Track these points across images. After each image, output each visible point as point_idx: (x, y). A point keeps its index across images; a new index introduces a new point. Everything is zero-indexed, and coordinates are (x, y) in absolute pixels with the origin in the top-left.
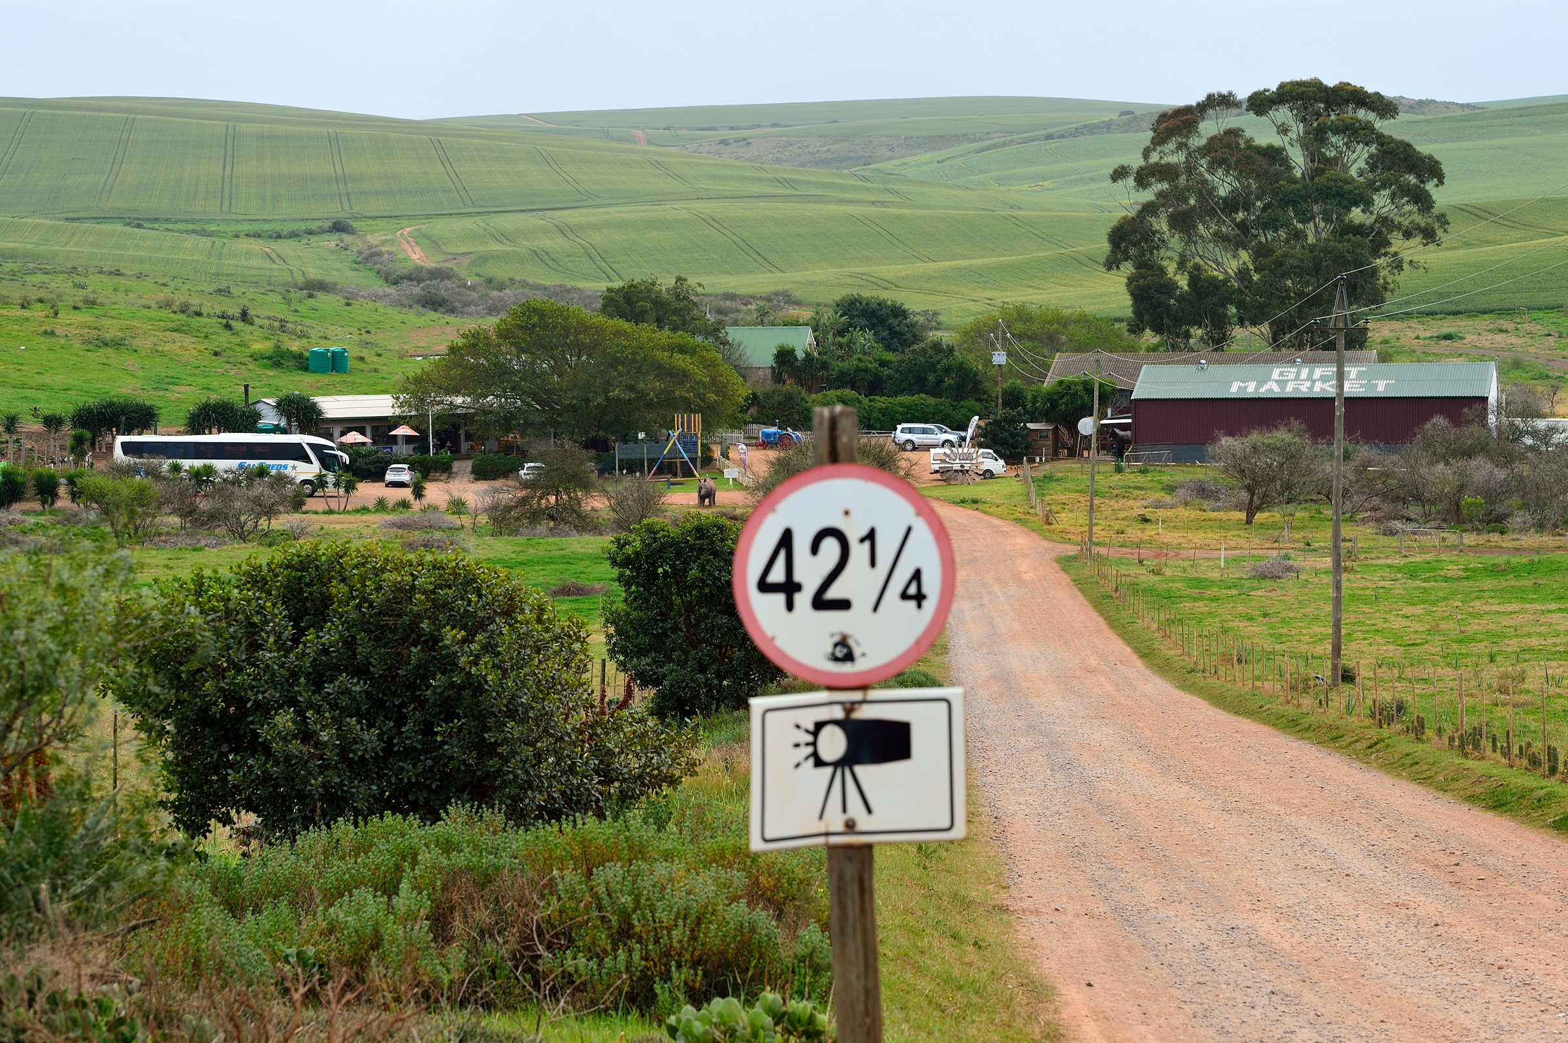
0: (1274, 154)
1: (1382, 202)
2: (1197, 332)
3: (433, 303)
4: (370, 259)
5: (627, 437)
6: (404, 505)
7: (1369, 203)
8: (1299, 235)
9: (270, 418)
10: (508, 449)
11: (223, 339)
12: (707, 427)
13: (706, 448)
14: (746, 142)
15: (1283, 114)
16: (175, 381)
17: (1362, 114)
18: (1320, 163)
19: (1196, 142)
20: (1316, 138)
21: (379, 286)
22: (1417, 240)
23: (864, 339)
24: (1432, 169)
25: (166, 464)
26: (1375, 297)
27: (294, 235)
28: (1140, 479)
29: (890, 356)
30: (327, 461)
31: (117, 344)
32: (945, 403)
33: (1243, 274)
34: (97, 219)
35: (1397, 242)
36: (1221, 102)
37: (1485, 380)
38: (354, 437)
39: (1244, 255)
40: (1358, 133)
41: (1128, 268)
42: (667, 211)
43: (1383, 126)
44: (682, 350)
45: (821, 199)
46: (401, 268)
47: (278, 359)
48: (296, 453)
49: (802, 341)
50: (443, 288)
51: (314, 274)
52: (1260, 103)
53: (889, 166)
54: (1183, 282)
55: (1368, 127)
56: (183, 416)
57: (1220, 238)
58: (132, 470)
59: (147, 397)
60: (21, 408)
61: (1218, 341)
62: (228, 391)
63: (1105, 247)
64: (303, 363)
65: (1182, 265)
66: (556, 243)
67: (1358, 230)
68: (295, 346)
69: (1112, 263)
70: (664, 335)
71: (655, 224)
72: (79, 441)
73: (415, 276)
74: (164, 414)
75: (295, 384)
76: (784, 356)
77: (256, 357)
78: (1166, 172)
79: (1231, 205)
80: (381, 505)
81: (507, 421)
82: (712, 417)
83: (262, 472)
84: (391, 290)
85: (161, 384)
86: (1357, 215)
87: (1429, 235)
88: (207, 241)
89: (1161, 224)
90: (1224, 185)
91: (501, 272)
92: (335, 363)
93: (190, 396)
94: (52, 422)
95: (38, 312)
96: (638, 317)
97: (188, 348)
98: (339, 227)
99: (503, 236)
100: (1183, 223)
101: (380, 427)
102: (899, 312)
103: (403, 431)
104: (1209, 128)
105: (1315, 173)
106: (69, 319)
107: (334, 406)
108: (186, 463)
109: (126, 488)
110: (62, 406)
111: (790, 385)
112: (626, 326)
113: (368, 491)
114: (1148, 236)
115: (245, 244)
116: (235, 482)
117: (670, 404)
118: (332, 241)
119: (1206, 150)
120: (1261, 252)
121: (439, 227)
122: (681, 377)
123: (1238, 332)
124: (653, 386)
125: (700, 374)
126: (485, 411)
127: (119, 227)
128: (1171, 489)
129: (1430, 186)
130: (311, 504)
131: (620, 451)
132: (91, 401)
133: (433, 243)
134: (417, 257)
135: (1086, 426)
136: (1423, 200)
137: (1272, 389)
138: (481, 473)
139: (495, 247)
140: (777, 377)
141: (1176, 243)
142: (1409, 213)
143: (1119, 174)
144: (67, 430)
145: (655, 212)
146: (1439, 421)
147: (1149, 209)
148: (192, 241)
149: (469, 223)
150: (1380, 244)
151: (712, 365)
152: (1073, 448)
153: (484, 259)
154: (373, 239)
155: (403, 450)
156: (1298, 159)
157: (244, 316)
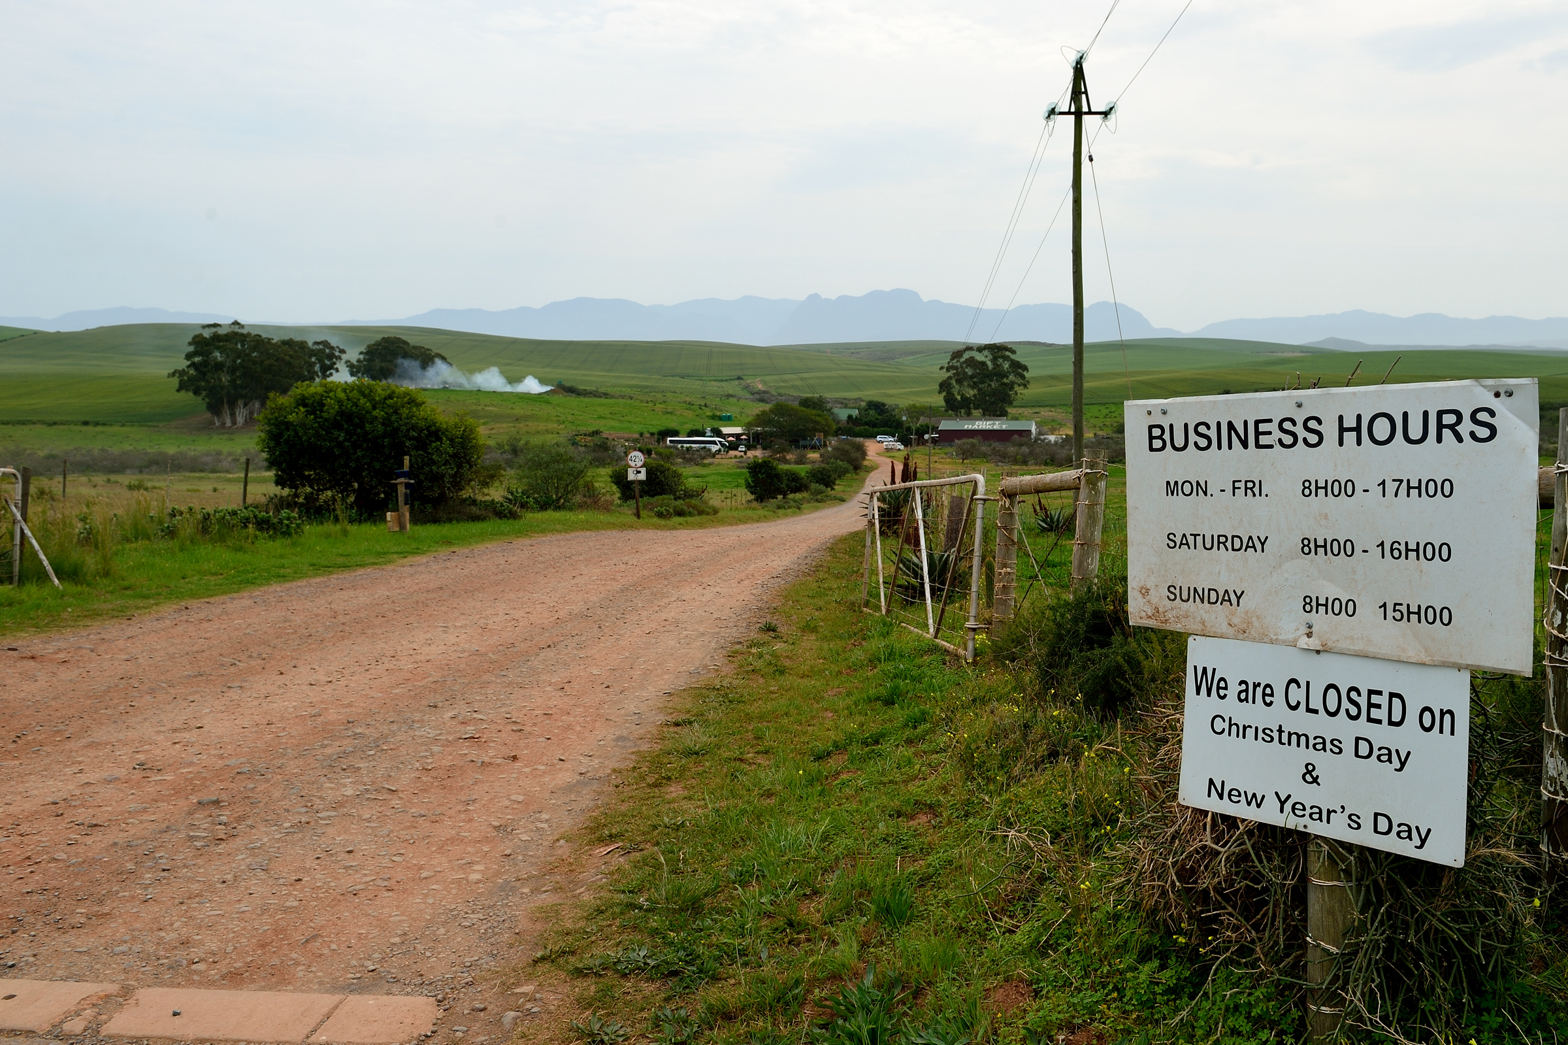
0: (983, 364)
1: (1012, 377)
2: (963, 411)
3: (762, 400)
4: (747, 387)
5: (805, 439)
6: (742, 457)
7: (1008, 377)
8: (990, 385)
9: (709, 434)
10: (772, 441)
11: (699, 412)
12: (825, 437)
13: (825, 442)
14: (859, 353)
15: (986, 352)
16: (686, 423)
17: (1007, 353)
18: (996, 365)
19: (962, 360)
20: (994, 359)
21: (749, 396)
22: (1022, 387)
23: (872, 412)
24: (1025, 368)
25: (679, 446)
26: (1010, 403)
27: (726, 380)
28: (939, 451)
29: (880, 417)
30: (723, 445)
31: (671, 413)
32: (893, 430)
33: (975, 396)
34: (673, 376)
35: (1016, 388)
36: (969, 348)
37: (1031, 425)
38: (731, 439)
39: (976, 391)
40: (1006, 358)
41: (944, 394)
42: (832, 374)
43: (1013, 357)
44: (819, 415)
45: (877, 371)
46: (755, 390)
47: (713, 417)
48: (714, 443)
49: (855, 413)
50: (766, 396)
51: (731, 392)
52: (981, 349)
53: (899, 360)
54: (959, 398)
55: (1008, 356)
56: (686, 433)
57: (969, 386)
58: (671, 447)
59: (677, 428)
60: (645, 430)
61: (969, 414)
62: (699, 427)
63: (938, 387)
64: (720, 418)
65: (959, 394)
66: (799, 383)
67: (1005, 384)
68: (718, 414)
69: (940, 392)
70: (814, 412)
71: (828, 378)
72: (659, 439)
73: (759, 392)
74: (681, 432)
75: (716, 424)
76: (850, 417)
77: (708, 417)
78: (956, 368)
79: (972, 377)
80: (736, 457)
81: (771, 434)
82: (826, 434)
83: (705, 448)
84: (751, 397)
85: (682, 424)
86: (1005, 380)
87: (1025, 386)
88: (701, 383)
89: (953, 382)
90: (969, 371)
91: (782, 391)
92: (729, 418)
93: (689, 427)
94: (652, 434)
95: (650, 404)
96: (808, 407)
97: (689, 414)
98: (739, 378)
99: (785, 381)
100: (959, 382)
101: (737, 436)
102: (884, 405)
103: (744, 437)
104: (966, 356)
105: (994, 369)
106: (659, 407)
107: (726, 430)
108: (685, 445)
109: (667, 451)
110: (655, 430)
111: (851, 425)
112: (804, 409)
113: (732, 453)
114: (950, 384)
115: (713, 383)
116: (697, 451)
117: (816, 430)
118: (737, 382)
119: (964, 362)
120: (979, 390)
121: (767, 378)
122: (818, 423)
123: (973, 411)
124: (810, 425)
125: (823, 422)
126: (766, 432)
127: (678, 378)
128: (946, 454)
129: (1025, 373)
130: (717, 456)
131: (801, 443)
132: (663, 428)
133: (765, 383)
134: (760, 387)
135: (926, 437)
136: (1023, 377)
137: (975, 427)
138: (764, 448)
139: (782, 384)
140: (848, 423)
141: (957, 387)
142: (1020, 381)
143: (942, 368)
144: (656, 436)
145: (829, 374)
146: (1016, 436)
147: (950, 378)
148: (698, 382)
149: (776, 377)
150: (1012, 388)
151: (826, 420)
152: (925, 442)
153: (779, 387)
154: (748, 382)
155: (744, 442)
156: (989, 363)
157: (705, 405)
